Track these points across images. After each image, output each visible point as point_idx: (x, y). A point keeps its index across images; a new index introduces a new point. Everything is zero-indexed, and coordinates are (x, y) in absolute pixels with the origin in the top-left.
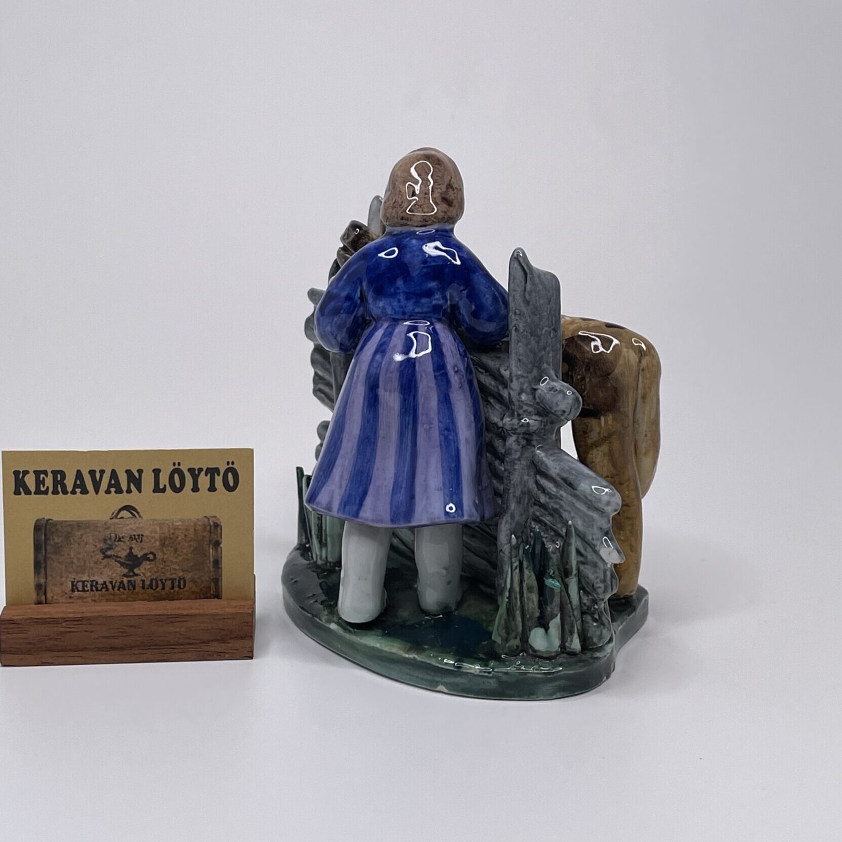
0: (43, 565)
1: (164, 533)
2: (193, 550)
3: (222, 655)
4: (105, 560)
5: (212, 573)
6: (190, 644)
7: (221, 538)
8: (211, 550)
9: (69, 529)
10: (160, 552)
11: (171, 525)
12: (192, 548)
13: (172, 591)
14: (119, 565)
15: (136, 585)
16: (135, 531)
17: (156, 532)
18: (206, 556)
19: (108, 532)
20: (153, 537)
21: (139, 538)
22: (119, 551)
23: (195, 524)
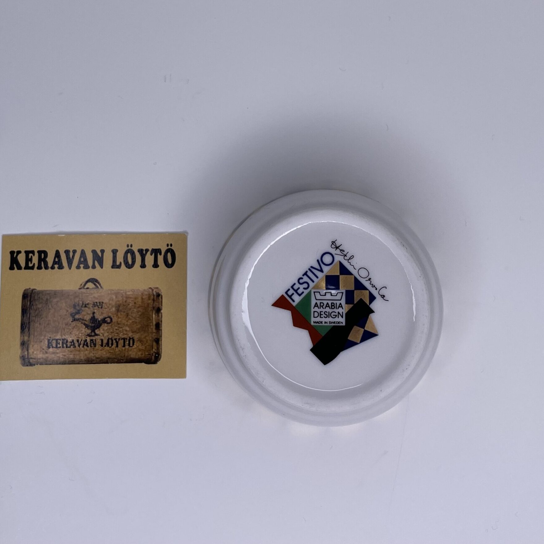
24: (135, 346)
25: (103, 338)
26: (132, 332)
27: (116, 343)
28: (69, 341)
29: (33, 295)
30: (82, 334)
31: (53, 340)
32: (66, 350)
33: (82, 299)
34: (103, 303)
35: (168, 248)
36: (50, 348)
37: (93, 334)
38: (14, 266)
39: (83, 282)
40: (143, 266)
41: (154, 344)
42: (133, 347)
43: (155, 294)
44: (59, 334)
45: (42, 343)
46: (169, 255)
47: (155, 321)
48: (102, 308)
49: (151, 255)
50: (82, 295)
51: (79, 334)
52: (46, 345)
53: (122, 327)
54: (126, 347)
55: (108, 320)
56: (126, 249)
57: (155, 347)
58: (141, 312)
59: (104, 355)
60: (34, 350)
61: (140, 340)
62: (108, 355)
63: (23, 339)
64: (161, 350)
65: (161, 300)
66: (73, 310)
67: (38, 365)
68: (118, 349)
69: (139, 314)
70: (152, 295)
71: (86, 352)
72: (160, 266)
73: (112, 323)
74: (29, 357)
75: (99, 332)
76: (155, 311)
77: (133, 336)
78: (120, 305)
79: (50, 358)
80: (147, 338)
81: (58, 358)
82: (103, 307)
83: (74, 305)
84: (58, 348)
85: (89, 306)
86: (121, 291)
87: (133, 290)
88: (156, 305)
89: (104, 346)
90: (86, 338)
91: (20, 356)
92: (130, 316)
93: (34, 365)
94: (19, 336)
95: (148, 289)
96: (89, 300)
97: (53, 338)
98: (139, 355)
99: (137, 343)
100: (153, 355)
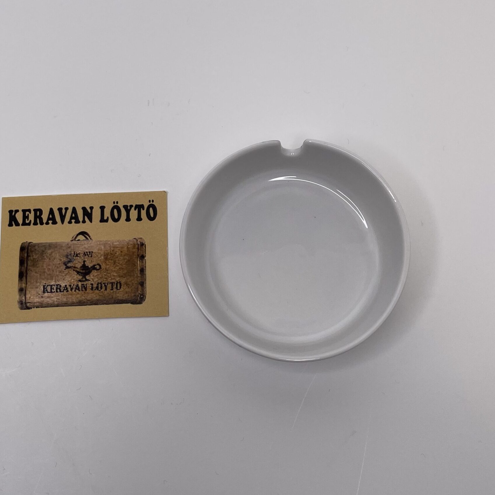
24: (122, 289)
25: (92, 283)
26: (119, 277)
27: (105, 287)
28: (62, 286)
29: (29, 248)
30: (74, 279)
31: (48, 286)
32: (60, 294)
33: (74, 249)
34: (92, 252)
35: (150, 203)
36: (45, 293)
37: (84, 279)
38: (12, 223)
39: (75, 235)
40: (128, 219)
41: (140, 287)
42: (120, 290)
43: (139, 243)
44: (54, 280)
45: (38, 289)
46: (151, 210)
47: (140, 267)
48: (91, 256)
49: (135, 209)
50: (74, 247)
51: (71, 280)
52: (42, 290)
53: (110, 273)
54: (114, 290)
55: (98, 267)
56: (113, 205)
57: (140, 289)
58: (127, 259)
59: (94, 297)
60: (31, 295)
61: (127, 284)
62: (98, 298)
63: (21, 286)
64: (145, 292)
65: (145, 248)
66: (66, 260)
67: (34, 308)
68: (106, 292)
69: (125, 261)
70: (136, 244)
71: (78, 296)
72: (143, 219)
73: (101, 269)
74: (26, 302)
75: (89, 278)
76: (139, 258)
77: (120, 281)
78: (108, 254)
79: (46, 302)
80: (133, 281)
81: (52, 301)
82: (93, 255)
83: (66, 255)
84: (53, 293)
85: (80, 255)
86: (109, 241)
87: (119, 241)
88: (140, 253)
89: (94, 290)
90: (78, 284)
91: (18, 301)
92: (117, 263)
93: (31, 308)
94: (18, 284)
95: (132, 240)
96: (80, 250)
97: (48, 285)
98: (126, 297)
99: (124, 286)
100: (138, 296)
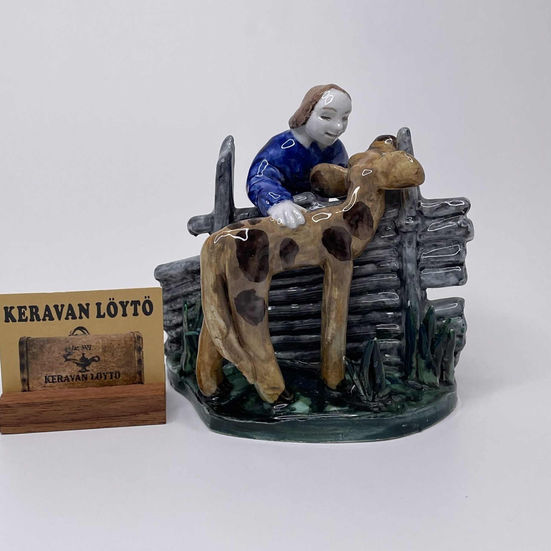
0: (26, 367)
1: (105, 344)
2: (124, 354)
3: (145, 422)
4: (66, 362)
5: (137, 368)
6: (124, 416)
7: (143, 345)
8: (136, 353)
9: (42, 343)
10: (102, 355)
11: (109, 338)
12: (123, 352)
13: (111, 380)
14: (76, 365)
15: (88, 377)
16: (85, 343)
17: (99, 343)
18: (133, 357)
19: (68, 344)
20: (97, 346)
21: (88, 348)
22: (76, 356)
23: (125, 337)
